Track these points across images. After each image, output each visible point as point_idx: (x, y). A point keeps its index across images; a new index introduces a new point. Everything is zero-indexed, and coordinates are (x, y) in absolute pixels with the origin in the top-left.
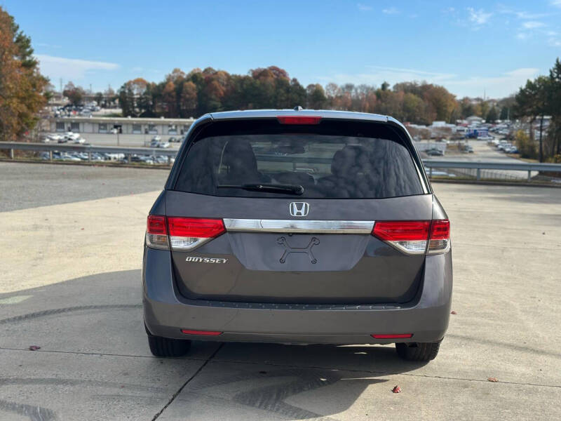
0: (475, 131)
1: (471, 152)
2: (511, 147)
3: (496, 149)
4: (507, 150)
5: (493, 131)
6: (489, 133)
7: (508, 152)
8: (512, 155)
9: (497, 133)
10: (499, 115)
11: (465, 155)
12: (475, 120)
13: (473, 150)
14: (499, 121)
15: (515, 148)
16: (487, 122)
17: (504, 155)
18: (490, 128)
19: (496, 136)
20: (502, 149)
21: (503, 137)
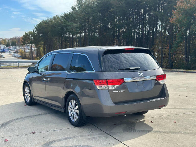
0: (4, 50)
1: (4, 57)
2: (18, 55)
3: (13, 56)
4: (17, 56)
5: (10, 50)
6: (9, 51)
7: (17, 57)
8: (19, 58)
9: (12, 50)
10: (11, 44)
11: (2, 58)
12: (3, 46)
13: (5, 57)
14: (11, 46)
15: (20, 55)
16: (6, 47)
17: (16, 58)
18: (9, 48)
19: (12, 51)
20: (15, 56)
21: (14, 52)
